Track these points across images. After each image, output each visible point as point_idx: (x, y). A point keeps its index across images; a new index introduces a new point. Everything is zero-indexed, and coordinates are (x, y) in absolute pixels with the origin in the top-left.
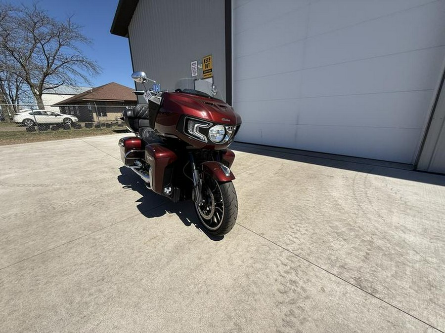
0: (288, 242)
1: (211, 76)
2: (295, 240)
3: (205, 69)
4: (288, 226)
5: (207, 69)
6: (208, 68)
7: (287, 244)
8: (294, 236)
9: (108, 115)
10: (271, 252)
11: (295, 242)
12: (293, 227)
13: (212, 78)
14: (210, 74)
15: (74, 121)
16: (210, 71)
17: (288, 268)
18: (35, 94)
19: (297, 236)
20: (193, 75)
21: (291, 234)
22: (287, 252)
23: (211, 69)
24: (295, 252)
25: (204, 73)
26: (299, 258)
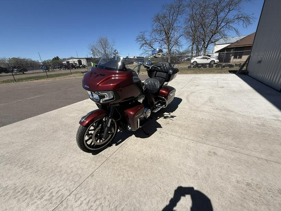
0: (78, 196)
2: (79, 202)
4: (99, 197)
7: (76, 195)
8: (85, 202)
9: (242, 58)
10: (73, 182)
11: (76, 202)
12: (98, 203)
15: (216, 62)
17: (54, 194)
18: (205, 47)
19: (83, 205)
21: (87, 200)
22: (69, 194)
24: (65, 201)
26: (59, 203)
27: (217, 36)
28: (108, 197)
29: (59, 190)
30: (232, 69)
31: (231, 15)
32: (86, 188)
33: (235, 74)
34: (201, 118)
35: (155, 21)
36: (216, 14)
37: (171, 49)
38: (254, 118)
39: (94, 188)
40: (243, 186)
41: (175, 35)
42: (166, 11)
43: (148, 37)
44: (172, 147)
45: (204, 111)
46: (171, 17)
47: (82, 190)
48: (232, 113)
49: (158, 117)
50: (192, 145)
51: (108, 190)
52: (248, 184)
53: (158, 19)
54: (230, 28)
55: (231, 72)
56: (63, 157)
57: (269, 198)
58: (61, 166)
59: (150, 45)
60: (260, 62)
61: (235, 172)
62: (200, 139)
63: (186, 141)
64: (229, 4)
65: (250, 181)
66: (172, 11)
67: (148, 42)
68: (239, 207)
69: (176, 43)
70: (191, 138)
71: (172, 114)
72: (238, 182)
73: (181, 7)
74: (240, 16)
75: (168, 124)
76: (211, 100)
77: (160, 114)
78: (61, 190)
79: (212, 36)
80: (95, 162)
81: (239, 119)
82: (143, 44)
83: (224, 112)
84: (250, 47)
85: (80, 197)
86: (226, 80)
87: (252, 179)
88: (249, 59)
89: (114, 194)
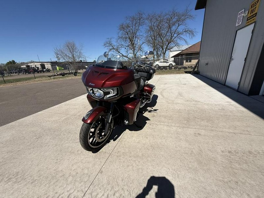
0: (94, 194)
1: (254, 21)
3: (249, 15)
4: (116, 190)
5: (252, 14)
6: (254, 13)
7: (91, 194)
9: (192, 62)
12: (117, 195)
13: (254, 24)
14: (253, 20)
15: (173, 65)
16: (254, 16)
18: (163, 53)
20: (237, 25)
21: (106, 195)
22: (83, 194)
23: (256, 13)
25: (247, 20)
27: (172, 45)
28: (126, 187)
29: (70, 194)
30: (187, 70)
31: (181, 29)
32: (99, 184)
33: (190, 74)
34: (178, 109)
35: (120, 29)
36: (170, 27)
37: (136, 54)
38: (216, 105)
39: (108, 183)
40: (227, 153)
41: (138, 42)
42: (129, 21)
43: (115, 43)
44: (165, 134)
45: (179, 104)
46: (134, 27)
47: (96, 187)
48: (199, 103)
49: (144, 112)
50: (180, 130)
51: (122, 181)
52: (230, 152)
53: (122, 28)
54: (180, 38)
55: (186, 72)
56: (60, 161)
57: (245, 158)
58: (61, 170)
59: (117, 50)
60: (207, 64)
61: (218, 145)
62: (184, 125)
63: (174, 128)
64: (178, 21)
65: (230, 150)
66: (134, 22)
67: (115, 47)
68: (230, 169)
69: (140, 49)
70: (177, 125)
71: (154, 108)
72: (223, 152)
73: (141, 19)
74: (187, 30)
75: (154, 116)
76: (180, 94)
77: (144, 109)
78: (72, 193)
79: (168, 44)
80: (99, 160)
81: (206, 107)
82: (111, 49)
83: (194, 102)
84: (198, 54)
85: (97, 195)
86: (185, 79)
87: (231, 148)
88: (198, 62)
89: (131, 183)
